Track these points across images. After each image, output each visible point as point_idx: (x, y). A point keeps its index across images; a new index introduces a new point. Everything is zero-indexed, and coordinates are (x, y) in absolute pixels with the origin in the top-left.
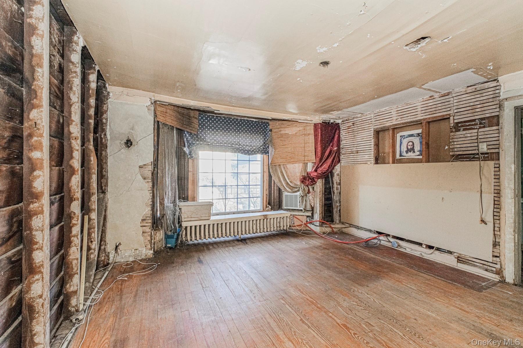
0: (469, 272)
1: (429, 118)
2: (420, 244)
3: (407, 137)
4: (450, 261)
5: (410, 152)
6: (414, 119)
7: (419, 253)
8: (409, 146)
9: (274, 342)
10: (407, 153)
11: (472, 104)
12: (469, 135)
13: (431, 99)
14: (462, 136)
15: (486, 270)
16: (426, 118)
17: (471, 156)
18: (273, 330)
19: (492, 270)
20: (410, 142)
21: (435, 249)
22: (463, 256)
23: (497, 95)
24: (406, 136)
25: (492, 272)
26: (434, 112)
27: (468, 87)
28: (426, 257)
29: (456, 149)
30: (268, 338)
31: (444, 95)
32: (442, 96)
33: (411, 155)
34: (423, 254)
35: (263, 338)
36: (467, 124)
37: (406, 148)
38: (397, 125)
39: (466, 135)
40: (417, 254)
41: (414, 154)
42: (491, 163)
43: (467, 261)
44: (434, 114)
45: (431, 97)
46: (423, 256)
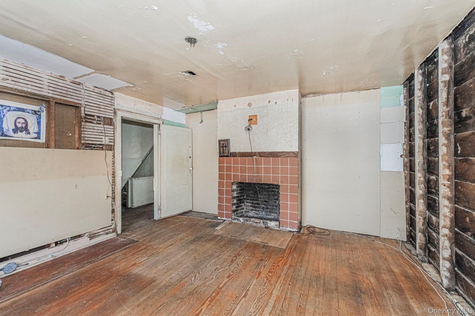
0: (100, 242)
1: (61, 100)
2: (48, 246)
3: (14, 110)
4: (84, 243)
5: (21, 131)
6: (38, 92)
7: (50, 256)
8: (19, 123)
9: (283, 300)
10: (15, 133)
11: (98, 103)
12: (96, 128)
13: (61, 78)
14: (91, 127)
15: (107, 234)
16: (57, 99)
17: (93, 146)
18: (274, 306)
19: (110, 232)
20: (20, 118)
21: (69, 240)
22: (93, 232)
23: (112, 104)
24: (12, 109)
25: (110, 233)
26: (65, 95)
27: (95, 87)
28: (59, 255)
29: (86, 138)
30: (284, 304)
31: (74, 82)
32: (73, 82)
33: (21, 136)
34: (54, 255)
35: (287, 307)
36: (88, 117)
37: (13, 125)
38: (8, 90)
39: (94, 127)
40: (49, 259)
41: (29, 136)
42: (111, 152)
43: (94, 235)
44: (66, 98)
45: (61, 76)
46: (55, 256)
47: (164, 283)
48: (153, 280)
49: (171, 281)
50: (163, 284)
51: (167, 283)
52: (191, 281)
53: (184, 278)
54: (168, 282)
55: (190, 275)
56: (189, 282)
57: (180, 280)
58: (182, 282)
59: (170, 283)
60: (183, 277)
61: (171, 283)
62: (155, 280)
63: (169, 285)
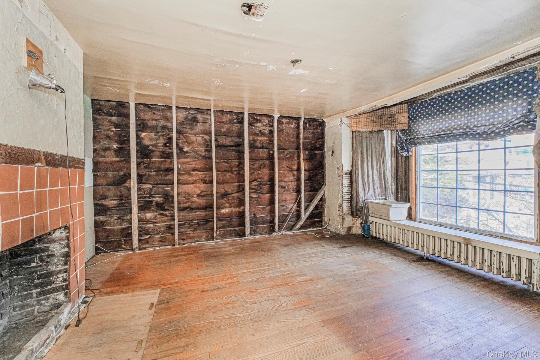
47: (314, 314)
48: (326, 322)
49: (306, 312)
50: (317, 313)
51: (311, 312)
52: (287, 303)
53: (292, 309)
54: (309, 313)
55: (283, 310)
56: (291, 303)
57: (297, 309)
58: (297, 306)
59: (309, 311)
60: (292, 311)
61: (307, 311)
62: (323, 321)
63: (311, 309)
